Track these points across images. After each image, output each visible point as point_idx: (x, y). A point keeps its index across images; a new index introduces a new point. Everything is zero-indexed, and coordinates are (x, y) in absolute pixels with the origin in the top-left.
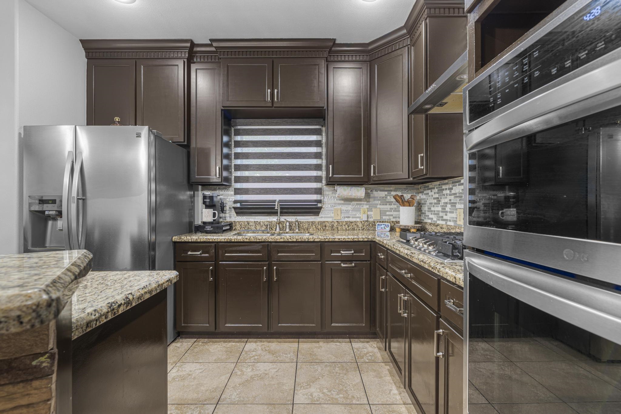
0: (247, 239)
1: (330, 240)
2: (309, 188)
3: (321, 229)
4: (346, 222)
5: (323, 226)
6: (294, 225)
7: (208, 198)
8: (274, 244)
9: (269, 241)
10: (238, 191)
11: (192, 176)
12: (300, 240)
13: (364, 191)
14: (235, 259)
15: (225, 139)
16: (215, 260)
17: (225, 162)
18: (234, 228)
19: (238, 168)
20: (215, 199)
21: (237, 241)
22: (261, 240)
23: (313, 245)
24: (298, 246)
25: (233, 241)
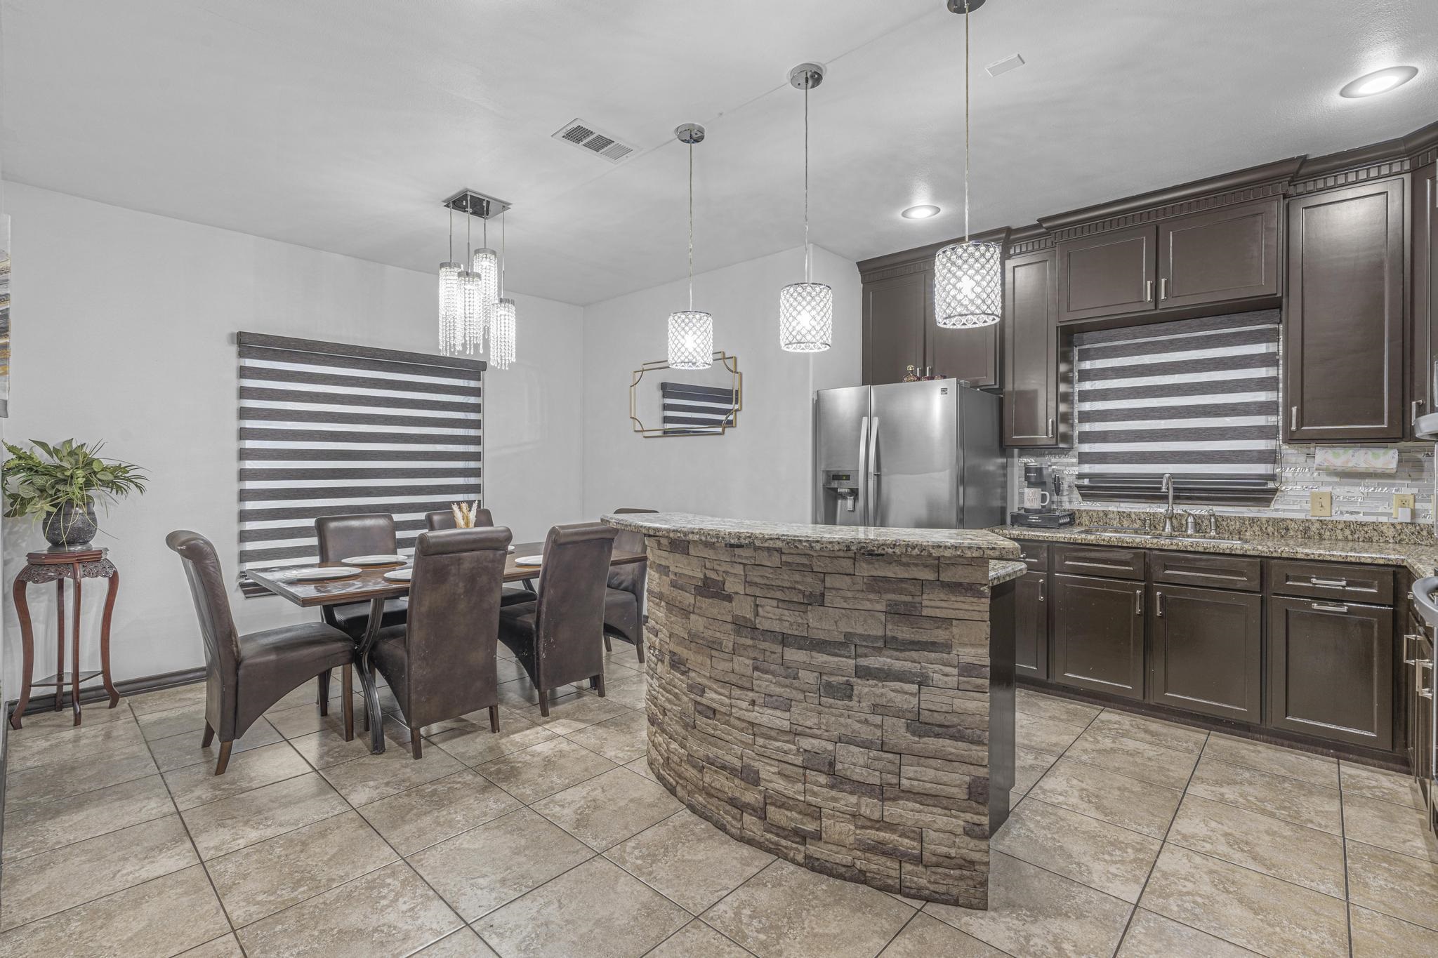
0: (1104, 540)
1: (1284, 555)
2: (1244, 451)
3: (1276, 533)
4: (1345, 522)
5: (1282, 528)
6: (1206, 522)
7: (1032, 470)
8: (1157, 552)
9: (1148, 546)
10: (1084, 458)
11: (1006, 435)
12: (1212, 550)
13: (1393, 457)
14: (1084, 572)
15: (1063, 368)
16: (1048, 570)
17: (1063, 408)
18: (1077, 522)
19: (1086, 417)
20: (1045, 472)
21: (1086, 542)
22: (1130, 545)
23: (1244, 562)
24: (1207, 560)
25: (1080, 541)
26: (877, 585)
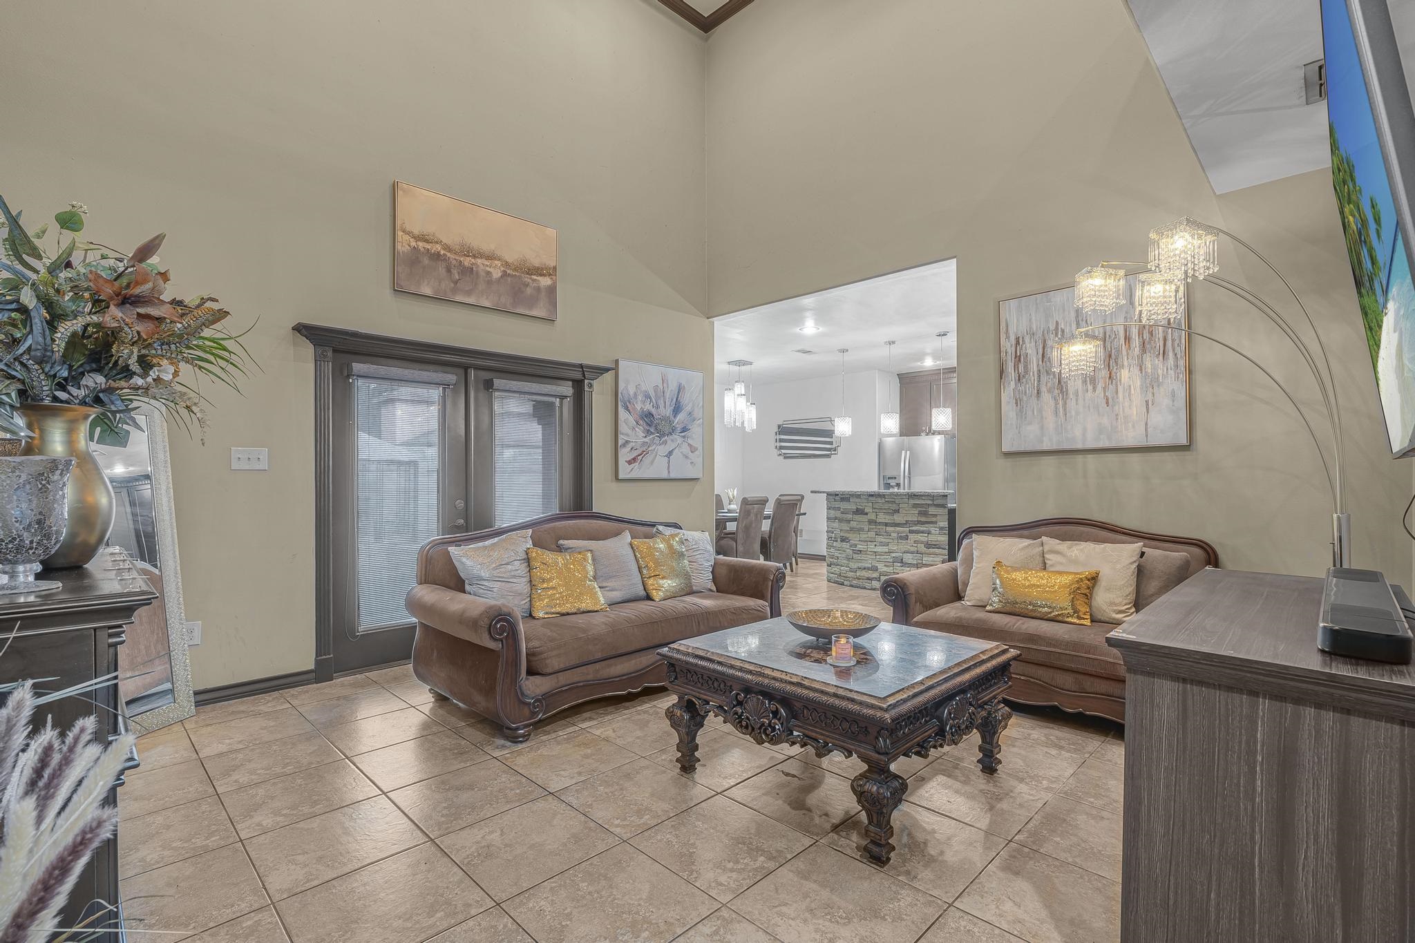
26: (915, 506)
